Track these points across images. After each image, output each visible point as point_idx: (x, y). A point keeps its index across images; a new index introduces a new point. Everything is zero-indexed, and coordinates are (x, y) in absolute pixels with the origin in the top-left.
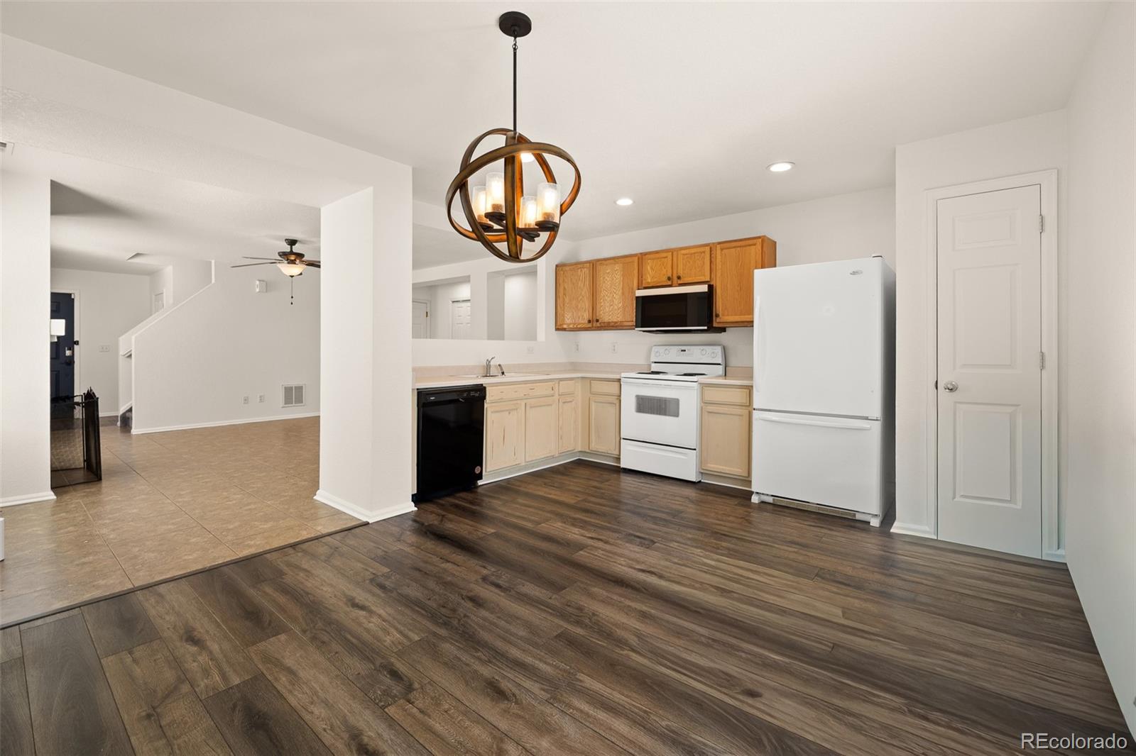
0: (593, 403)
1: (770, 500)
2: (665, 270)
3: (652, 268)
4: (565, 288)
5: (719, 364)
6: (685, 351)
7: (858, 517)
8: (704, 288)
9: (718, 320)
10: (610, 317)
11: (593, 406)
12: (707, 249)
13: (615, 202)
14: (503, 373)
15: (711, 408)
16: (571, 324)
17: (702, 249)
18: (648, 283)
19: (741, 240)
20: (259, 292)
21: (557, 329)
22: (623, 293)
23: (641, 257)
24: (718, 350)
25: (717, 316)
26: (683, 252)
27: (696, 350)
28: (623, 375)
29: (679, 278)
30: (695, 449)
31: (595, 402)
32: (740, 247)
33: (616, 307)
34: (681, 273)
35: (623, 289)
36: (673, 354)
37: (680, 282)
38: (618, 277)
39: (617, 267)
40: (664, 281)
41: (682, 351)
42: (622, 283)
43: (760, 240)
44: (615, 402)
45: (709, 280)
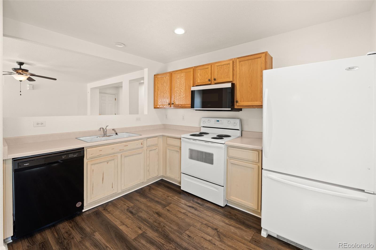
2: (207, 76)
3: (200, 75)
4: (158, 87)
5: (238, 130)
6: (219, 121)
8: (229, 85)
9: (238, 104)
10: (179, 102)
11: (168, 151)
12: (231, 62)
14: (116, 134)
15: (232, 161)
16: (161, 105)
17: (228, 62)
18: (198, 83)
20: (29, 90)
21: (155, 108)
22: (185, 89)
23: (194, 69)
24: (238, 121)
25: (237, 102)
26: (217, 65)
27: (225, 121)
28: (183, 136)
29: (215, 80)
30: (223, 186)
31: (168, 149)
32: (251, 59)
33: (182, 97)
34: (216, 78)
35: (185, 87)
36: (212, 123)
37: (215, 82)
38: (183, 80)
39: (183, 75)
40: (207, 81)
41: (217, 121)
42: (185, 84)
43: (264, 54)
44: (178, 151)
45: (232, 81)
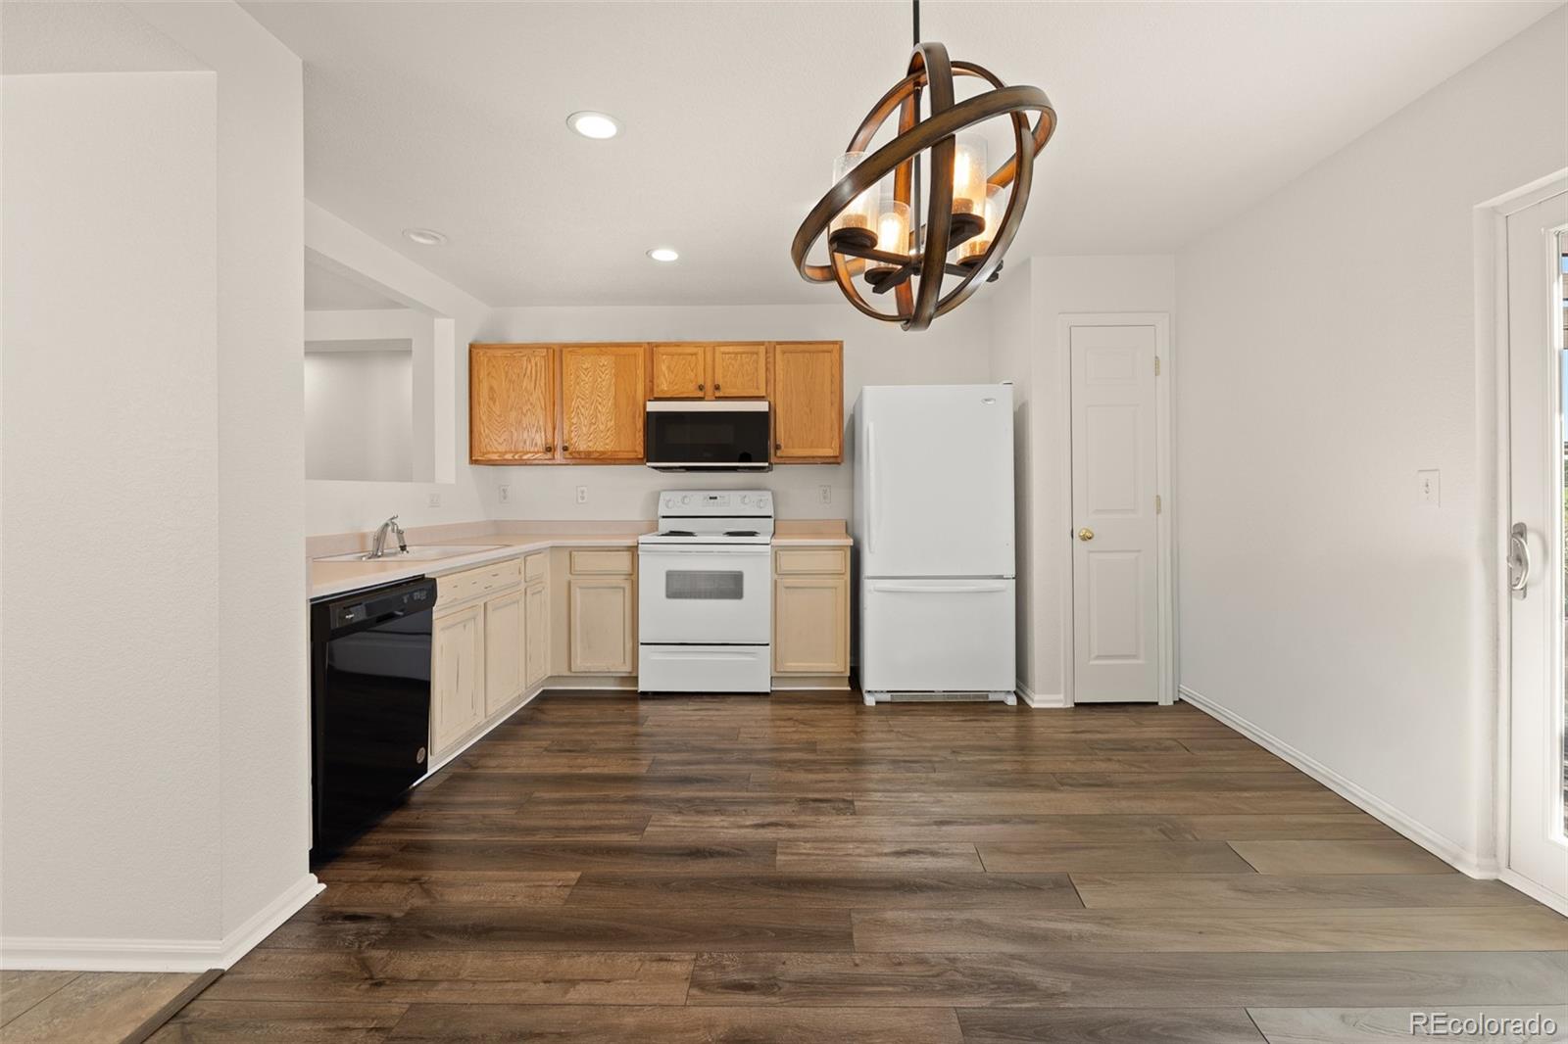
0: (578, 590)
1: (887, 697)
2: (692, 375)
3: (669, 368)
4: (491, 389)
5: (767, 517)
6: (716, 498)
7: (992, 697)
8: (761, 406)
9: (779, 453)
10: (590, 444)
11: (577, 594)
12: (762, 349)
13: (648, 253)
14: (403, 548)
15: (788, 581)
16: (506, 453)
17: (754, 349)
18: (662, 391)
19: (810, 343)
21: (475, 463)
22: (616, 405)
23: (652, 349)
24: (768, 496)
25: (777, 447)
26: (723, 349)
27: (735, 496)
28: (642, 539)
29: (717, 388)
30: (768, 645)
31: (580, 588)
32: (810, 352)
33: (602, 427)
34: (720, 381)
35: (615, 398)
36: (697, 503)
37: (717, 394)
38: (606, 379)
39: (604, 360)
40: (691, 390)
41: (711, 498)
42: (613, 388)
43: (838, 346)
44: (622, 585)
45: (764, 394)
